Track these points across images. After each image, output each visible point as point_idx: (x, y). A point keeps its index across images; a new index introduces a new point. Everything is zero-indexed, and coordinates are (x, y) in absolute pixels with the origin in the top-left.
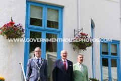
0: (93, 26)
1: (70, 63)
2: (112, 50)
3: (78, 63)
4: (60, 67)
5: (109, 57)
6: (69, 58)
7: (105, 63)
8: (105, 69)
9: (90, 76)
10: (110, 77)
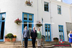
0: (42, 20)
1: (36, 31)
2: (48, 27)
3: (38, 31)
4: (33, 32)
5: (48, 29)
6: (35, 29)
7: (46, 30)
8: (46, 32)
9: (42, 34)
10: (48, 35)
